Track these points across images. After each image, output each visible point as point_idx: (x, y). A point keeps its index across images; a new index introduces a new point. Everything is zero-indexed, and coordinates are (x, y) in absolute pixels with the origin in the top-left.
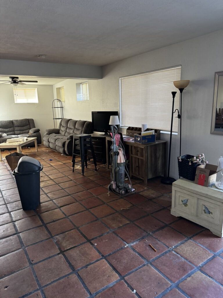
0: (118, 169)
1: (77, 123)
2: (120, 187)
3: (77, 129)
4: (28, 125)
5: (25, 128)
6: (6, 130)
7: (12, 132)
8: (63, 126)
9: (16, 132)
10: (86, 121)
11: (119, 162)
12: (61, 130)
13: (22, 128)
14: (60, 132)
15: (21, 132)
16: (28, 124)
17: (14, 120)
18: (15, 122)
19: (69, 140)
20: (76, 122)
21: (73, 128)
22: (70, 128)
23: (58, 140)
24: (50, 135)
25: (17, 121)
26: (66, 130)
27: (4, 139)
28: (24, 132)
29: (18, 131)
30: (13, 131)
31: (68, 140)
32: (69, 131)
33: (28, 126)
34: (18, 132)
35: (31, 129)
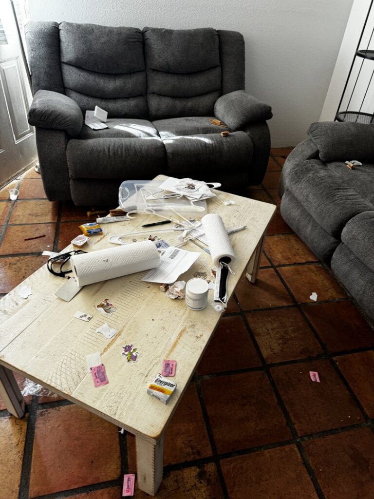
4: (215, 67)
5: (199, 82)
6: (110, 85)
7: (132, 103)
9: (155, 103)
13: (185, 83)
15: (179, 104)
16: (217, 62)
17: (154, 30)
18: (155, 44)
25: (165, 34)
27: (92, 151)
28: (190, 103)
29: (165, 96)
30: (141, 95)
33: (213, 77)
34: (165, 103)
35: (224, 97)
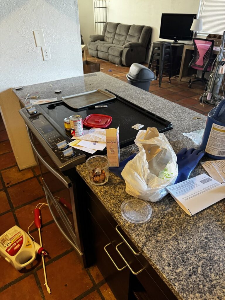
0: (219, 79)
1: (131, 28)
2: (216, 99)
3: (131, 35)
8: (109, 32)
10: (144, 26)
11: (220, 73)
12: (107, 37)
14: (105, 38)
19: (128, 49)
20: (129, 27)
21: (124, 34)
22: (120, 35)
23: (110, 48)
24: (96, 42)
26: (114, 37)
31: (126, 48)
32: (119, 38)
